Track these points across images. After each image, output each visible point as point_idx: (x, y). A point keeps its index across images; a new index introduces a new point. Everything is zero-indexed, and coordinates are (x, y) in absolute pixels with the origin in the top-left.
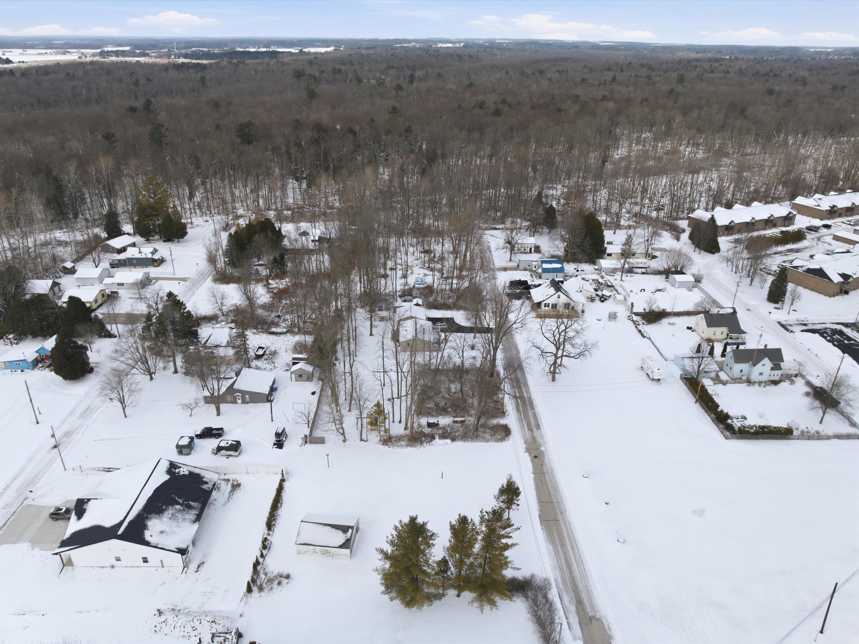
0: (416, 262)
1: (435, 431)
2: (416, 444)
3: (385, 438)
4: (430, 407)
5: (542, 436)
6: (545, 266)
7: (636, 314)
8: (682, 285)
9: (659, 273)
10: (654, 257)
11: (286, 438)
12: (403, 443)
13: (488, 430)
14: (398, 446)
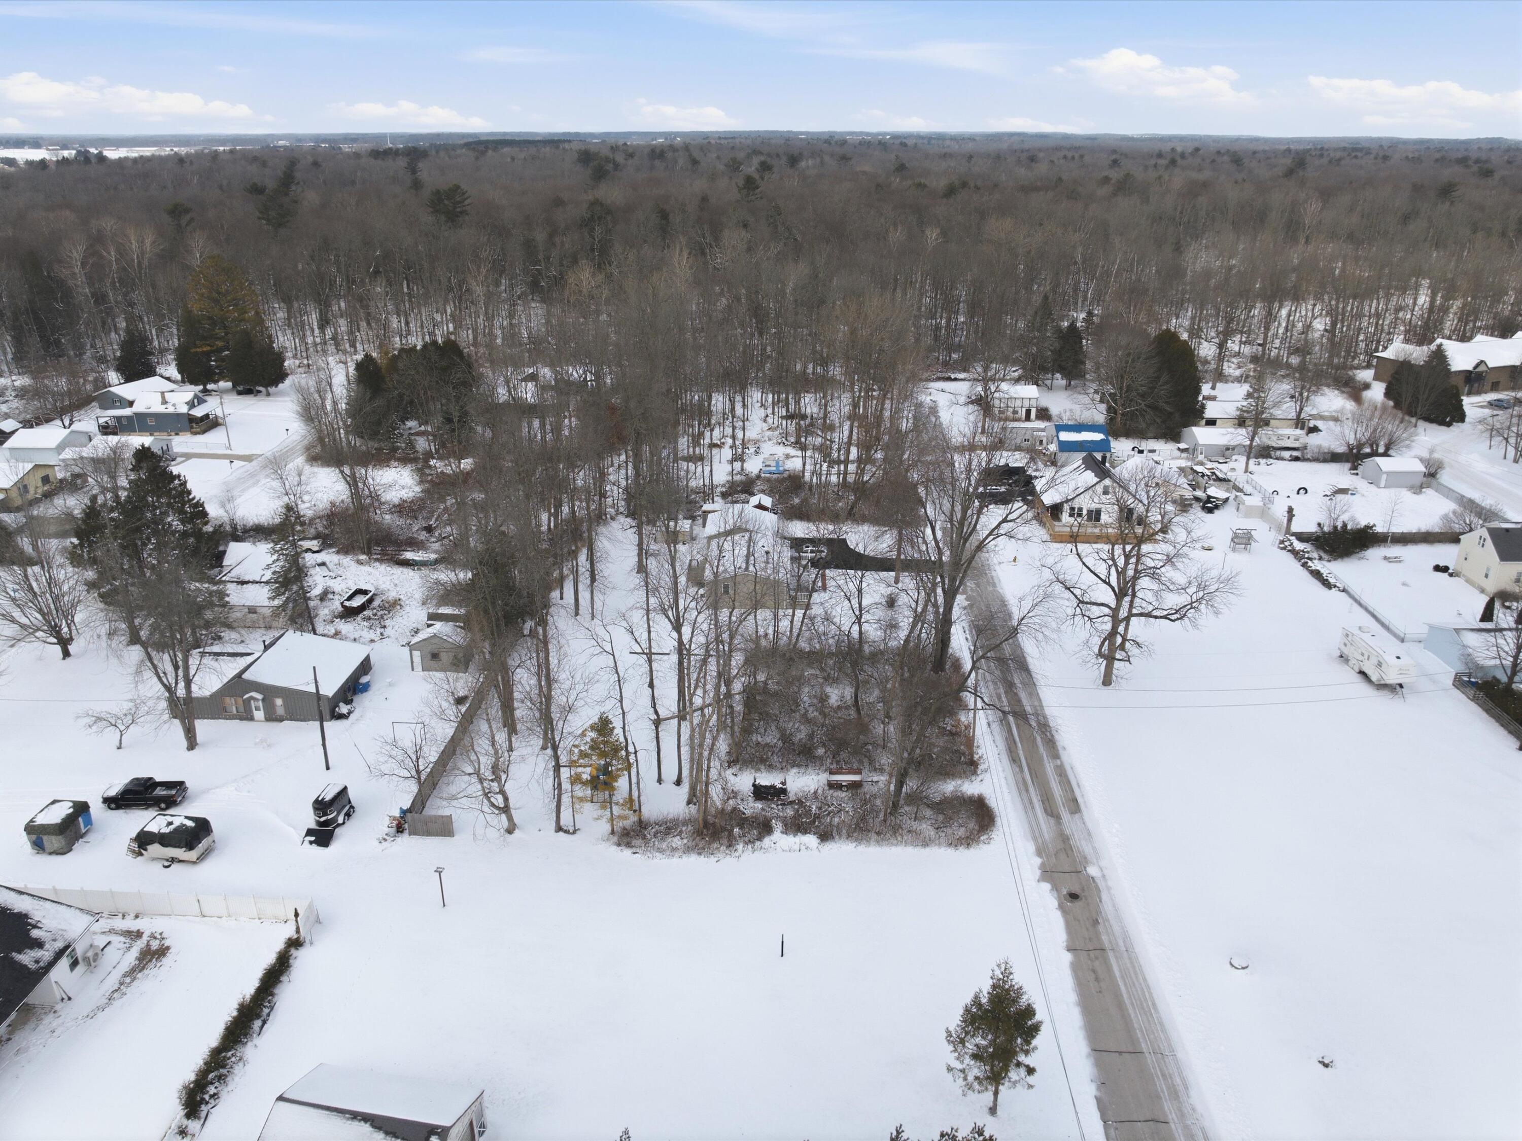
0: (770, 433)
1: (775, 809)
2: (715, 845)
3: (628, 823)
4: (767, 745)
5: (1089, 834)
6: (1065, 436)
7: (1301, 537)
8: (1397, 480)
9: (1334, 458)
10: (1315, 430)
11: (348, 815)
12: (677, 842)
13: (928, 813)
14: (661, 851)
